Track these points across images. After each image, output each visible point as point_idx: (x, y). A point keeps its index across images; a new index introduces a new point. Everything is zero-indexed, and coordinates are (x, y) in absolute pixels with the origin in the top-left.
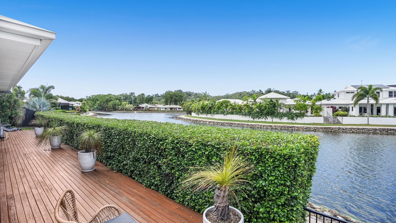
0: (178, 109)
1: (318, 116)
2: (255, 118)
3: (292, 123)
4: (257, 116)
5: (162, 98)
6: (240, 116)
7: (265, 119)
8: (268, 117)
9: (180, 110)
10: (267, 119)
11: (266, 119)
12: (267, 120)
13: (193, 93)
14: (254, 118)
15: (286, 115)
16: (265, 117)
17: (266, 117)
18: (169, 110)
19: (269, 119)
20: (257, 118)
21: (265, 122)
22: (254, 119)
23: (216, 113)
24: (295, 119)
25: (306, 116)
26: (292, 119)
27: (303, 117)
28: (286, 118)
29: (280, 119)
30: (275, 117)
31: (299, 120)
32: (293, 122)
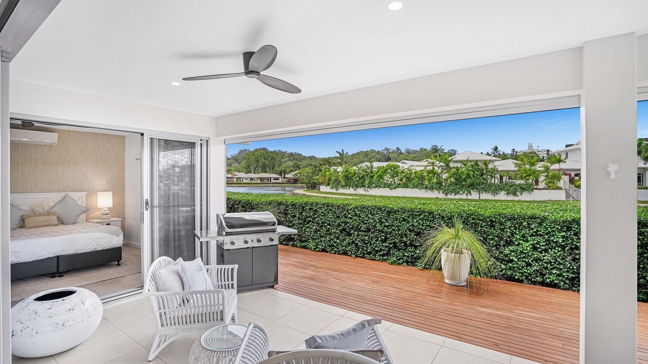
0: (273, 180)
1: (555, 189)
2: (448, 193)
3: (513, 201)
4: (453, 190)
5: (234, 161)
6: (420, 191)
7: (467, 195)
8: (471, 191)
9: (278, 181)
10: (471, 194)
11: (469, 194)
12: (469, 197)
13: (285, 153)
14: (446, 194)
15: (504, 187)
16: (466, 192)
17: (470, 192)
18: (259, 181)
19: (474, 195)
20: (453, 194)
21: (467, 199)
22: (447, 196)
23: (374, 185)
24: (518, 193)
25: (536, 189)
26: (515, 194)
27: (532, 191)
28: (503, 192)
29: (494, 195)
30: (484, 192)
31: (526, 196)
32: (516, 198)
